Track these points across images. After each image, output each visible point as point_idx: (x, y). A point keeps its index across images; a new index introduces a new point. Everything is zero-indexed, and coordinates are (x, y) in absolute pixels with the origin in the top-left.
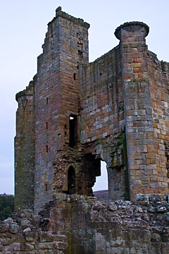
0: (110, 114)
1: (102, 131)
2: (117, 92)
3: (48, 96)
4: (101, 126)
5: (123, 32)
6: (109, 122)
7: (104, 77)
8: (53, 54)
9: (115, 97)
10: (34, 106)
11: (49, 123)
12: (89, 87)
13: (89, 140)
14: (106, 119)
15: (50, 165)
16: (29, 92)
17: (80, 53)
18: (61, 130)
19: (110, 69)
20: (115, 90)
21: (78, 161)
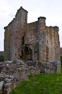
0: (34, 38)
1: (31, 42)
2: (36, 33)
3: (17, 30)
4: (31, 41)
5: (41, 19)
6: (34, 40)
7: (33, 28)
8: (19, 19)
9: (36, 34)
10: (10, 31)
11: (17, 38)
12: (28, 30)
13: (27, 44)
14: (33, 39)
15: (17, 49)
16: (8, 27)
17: (26, 20)
18: (20, 40)
19: (35, 26)
20: (36, 32)
21: (24, 48)
